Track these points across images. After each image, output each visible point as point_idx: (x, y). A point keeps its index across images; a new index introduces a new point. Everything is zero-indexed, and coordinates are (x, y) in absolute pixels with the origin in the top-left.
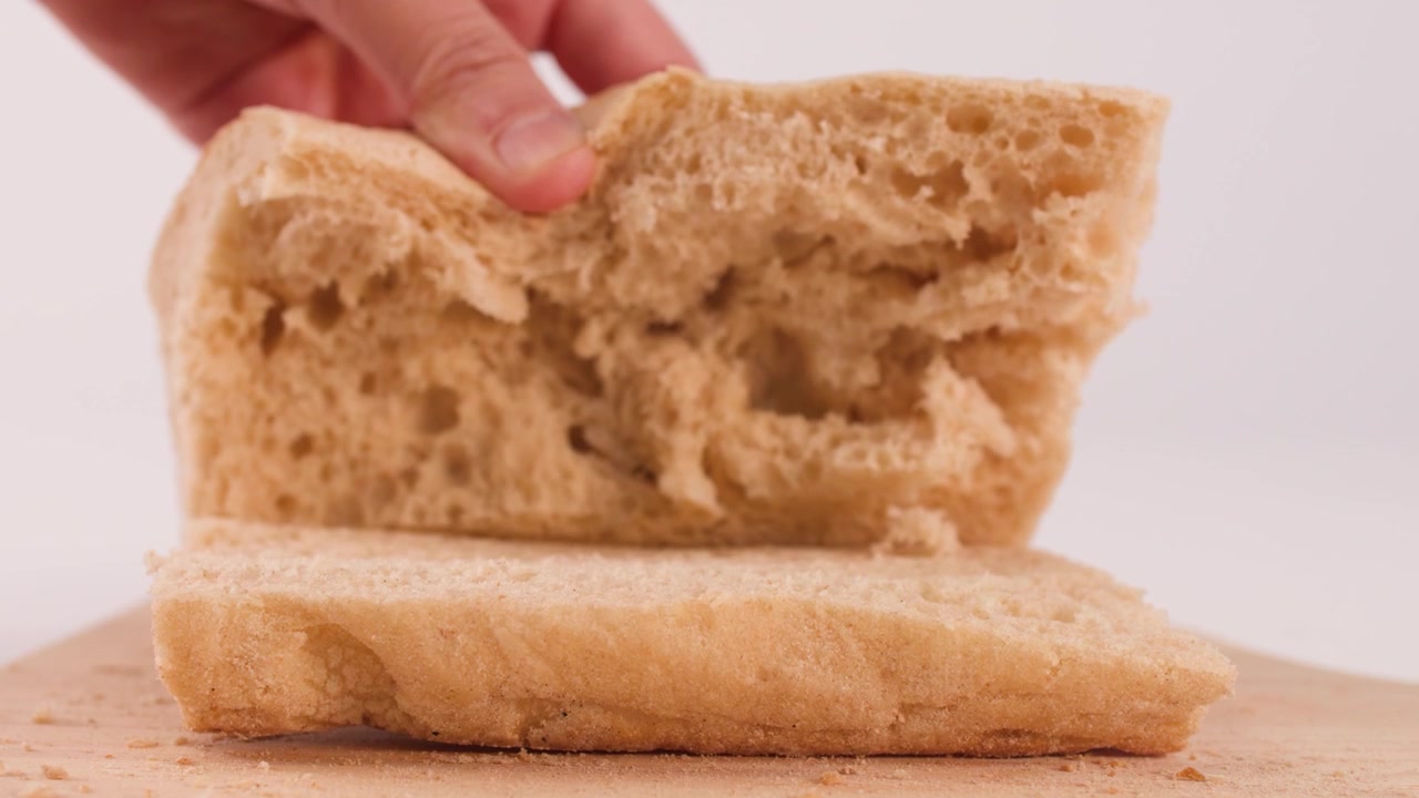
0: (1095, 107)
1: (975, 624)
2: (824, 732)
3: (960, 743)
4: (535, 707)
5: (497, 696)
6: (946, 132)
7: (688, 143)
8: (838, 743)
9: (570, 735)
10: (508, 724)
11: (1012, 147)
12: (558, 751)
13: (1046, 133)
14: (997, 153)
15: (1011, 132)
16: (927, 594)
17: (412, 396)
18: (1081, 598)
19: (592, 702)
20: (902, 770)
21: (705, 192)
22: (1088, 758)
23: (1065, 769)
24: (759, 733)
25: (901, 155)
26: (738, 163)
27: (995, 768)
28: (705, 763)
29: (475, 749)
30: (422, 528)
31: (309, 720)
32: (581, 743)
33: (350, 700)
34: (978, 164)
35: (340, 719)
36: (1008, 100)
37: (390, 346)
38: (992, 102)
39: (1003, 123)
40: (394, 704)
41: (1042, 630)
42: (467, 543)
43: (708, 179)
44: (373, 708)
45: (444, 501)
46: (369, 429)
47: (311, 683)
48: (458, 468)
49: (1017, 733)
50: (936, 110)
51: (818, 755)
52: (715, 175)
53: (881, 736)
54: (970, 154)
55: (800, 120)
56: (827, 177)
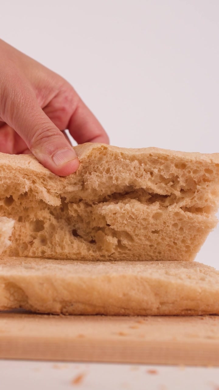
0: (214, 164)
1: (179, 281)
2: (140, 309)
3: (176, 312)
4: (65, 303)
5: (54, 300)
6: (174, 168)
7: (107, 165)
8: (143, 312)
9: (74, 310)
10: (57, 307)
11: (192, 173)
12: (71, 314)
13: (201, 170)
14: (188, 174)
15: (192, 169)
16: (167, 273)
17: (32, 222)
18: (207, 274)
19: (79, 302)
20: (160, 319)
21: (111, 178)
22: (209, 316)
23: (202, 319)
24: (123, 310)
25: (162, 173)
26: (120, 171)
27: (184, 319)
28: (108, 317)
29: (48, 314)
30: (34, 257)
31: (5, 307)
32: (76, 312)
33: (16, 302)
34: (182, 176)
35: (14, 307)
36: (191, 161)
37: (26, 209)
38: (187, 162)
39: (190, 167)
40: (27, 303)
41: (197, 283)
42: (46, 260)
43: (112, 175)
44: (22, 304)
45: (40, 250)
46: (20, 231)
47: (6, 297)
48: (44, 241)
49: (190, 310)
50: (172, 162)
51: (138, 315)
52: (114, 174)
53: (155, 310)
54: (180, 174)
55: (136, 162)
56: (143, 177)
